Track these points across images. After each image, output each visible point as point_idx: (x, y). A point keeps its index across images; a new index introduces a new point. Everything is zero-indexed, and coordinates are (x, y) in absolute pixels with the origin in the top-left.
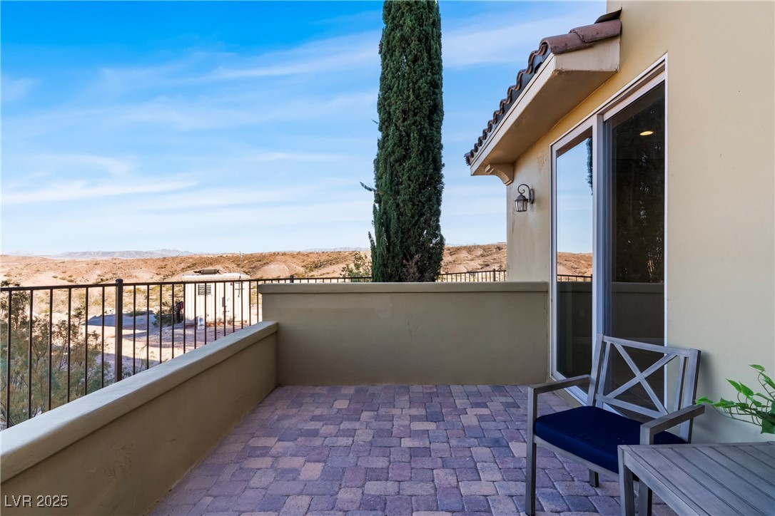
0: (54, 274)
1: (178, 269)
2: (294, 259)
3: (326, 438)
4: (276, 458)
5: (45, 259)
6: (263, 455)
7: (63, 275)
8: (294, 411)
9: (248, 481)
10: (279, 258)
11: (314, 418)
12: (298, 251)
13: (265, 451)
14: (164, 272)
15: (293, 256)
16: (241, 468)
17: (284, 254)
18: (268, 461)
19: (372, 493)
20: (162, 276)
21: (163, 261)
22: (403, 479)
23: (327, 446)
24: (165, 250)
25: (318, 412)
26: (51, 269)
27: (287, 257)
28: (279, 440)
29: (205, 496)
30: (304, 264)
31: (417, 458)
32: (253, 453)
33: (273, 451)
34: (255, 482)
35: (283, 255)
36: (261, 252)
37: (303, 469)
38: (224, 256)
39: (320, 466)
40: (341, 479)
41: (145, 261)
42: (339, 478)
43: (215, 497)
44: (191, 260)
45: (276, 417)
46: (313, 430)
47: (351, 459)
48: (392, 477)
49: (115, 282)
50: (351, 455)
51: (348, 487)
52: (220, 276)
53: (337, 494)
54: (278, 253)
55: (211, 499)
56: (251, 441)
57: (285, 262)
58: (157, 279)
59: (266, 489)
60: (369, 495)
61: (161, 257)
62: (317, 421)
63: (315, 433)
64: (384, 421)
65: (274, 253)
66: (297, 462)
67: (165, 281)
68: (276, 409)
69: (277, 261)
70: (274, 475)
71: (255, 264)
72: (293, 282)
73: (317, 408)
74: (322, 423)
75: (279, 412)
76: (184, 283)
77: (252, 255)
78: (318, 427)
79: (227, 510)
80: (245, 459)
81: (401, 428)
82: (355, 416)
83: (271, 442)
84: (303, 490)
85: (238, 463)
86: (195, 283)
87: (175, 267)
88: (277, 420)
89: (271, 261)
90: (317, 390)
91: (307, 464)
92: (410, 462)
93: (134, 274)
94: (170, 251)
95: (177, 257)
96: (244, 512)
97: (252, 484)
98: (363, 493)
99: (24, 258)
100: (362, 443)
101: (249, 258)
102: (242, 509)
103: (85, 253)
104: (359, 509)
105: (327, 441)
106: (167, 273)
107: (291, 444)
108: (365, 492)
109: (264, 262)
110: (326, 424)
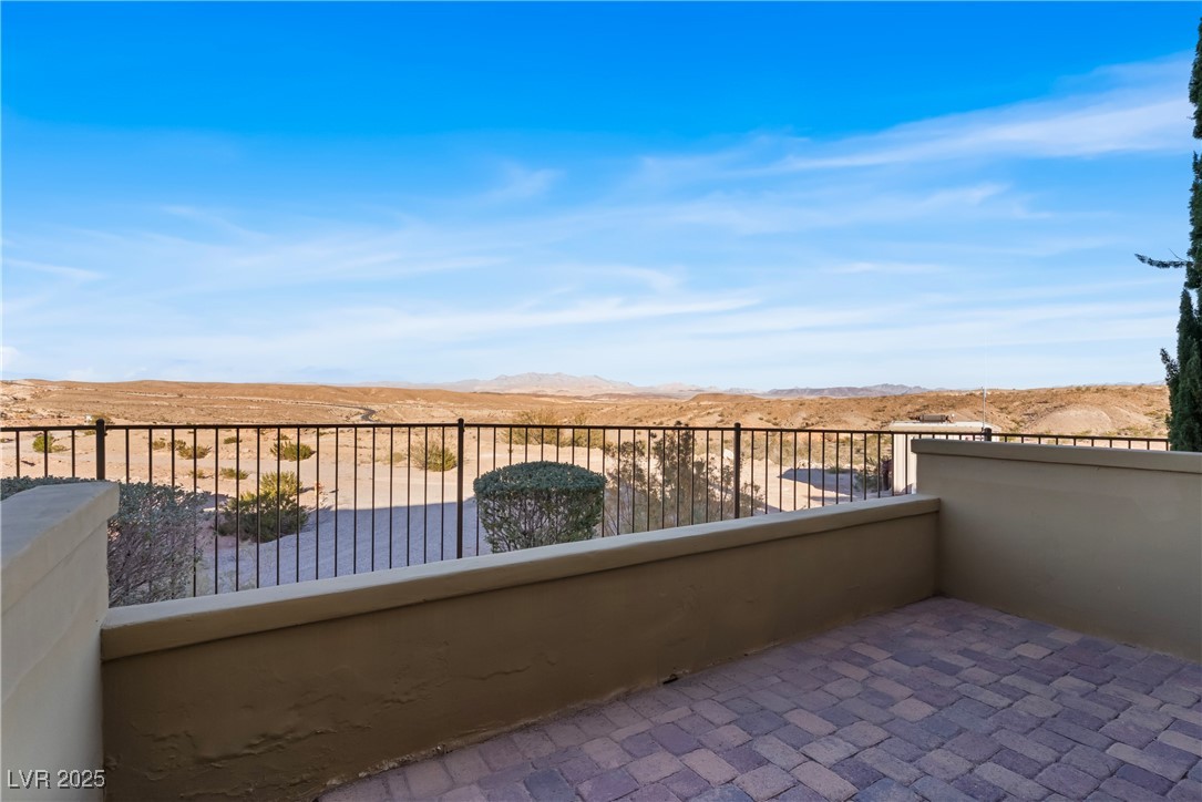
0: (760, 416)
1: (902, 414)
2: (1125, 400)
3: (965, 682)
4: (875, 675)
5: (753, 398)
6: (861, 666)
7: (768, 417)
8: (942, 632)
9: (826, 683)
10: (1088, 397)
11: (965, 652)
12: (1139, 383)
13: (866, 662)
14: (882, 417)
15: (1123, 392)
16: (827, 668)
17: (1102, 390)
18: (864, 673)
19: (985, 777)
20: (879, 423)
21: (881, 401)
22: (1061, 790)
23: (958, 692)
24: (886, 385)
25: (978, 647)
26: (758, 410)
27: (1107, 396)
28: (892, 657)
29: (775, 675)
30: (1151, 409)
31: (1121, 781)
32: (849, 657)
33: (875, 667)
34: (832, 687)
35: (1098, 391)
36: (1049, 386)
37: (903, 702)
38: (978, 393)
39: (928, 710)
40: (950, 738)
41: (858, 401)
42: (946, 735)
43: (783, 681)
44: (921, 400)
45: (908, 631)
46: (952, 665)
47: (986, 725)
48: (1041, 778)
49: (733, 426)
50: (990, 719)
51: (953, 752)
52: (950, 425)
53: (931, 750)
54: (1088, 389)
55: (779, 680)
56: (857, 645)
57: (1102, 405)
58: (873, 426)
59: (841, 700)
60: (978, 777)
61: (879, 395)
62: (968, 657)
63: (953, 671)
64: (1102, 704)
65: (1078, 389)
66: (900, 691)
67: (883, 429)
68: (915, 622)
69: (1084, 403)
70: (859, 691)
71: (1035, 408)
72: (990, 439)
73: (982, 641)
74: (973, 663)
75: (917, 627)
76: (892, 433)
77: (1029, 391)
78: (961, 665)
79: (787, 698)
80: (837, 660)
81: (1131, 728)
82: (1044, 675)
83: (880, 656)
84: (885, 723)
85: (827, 660)
86: (907, 433)
87: (898, 410)
88: (908, 635)
89: (1069, 403)
90: (1004, 619)
91: (912, 700)
92: (1102, 780)
93: (844, 419)
94: (892, 387)
95: (903, 395)
96: (802, 708)
97: (827, 687)
98: (971, 771)
99: (736, 397)
100: (1024, 714)
101: (1024, 397)
102: (802, 704)
103: (791, 391)
104: (949, 782)
105: (963, 688)
106: (886, 419)
107: (906, 668)
108: (976, 771)
109: (1055, 404)
110: (980, 667)
